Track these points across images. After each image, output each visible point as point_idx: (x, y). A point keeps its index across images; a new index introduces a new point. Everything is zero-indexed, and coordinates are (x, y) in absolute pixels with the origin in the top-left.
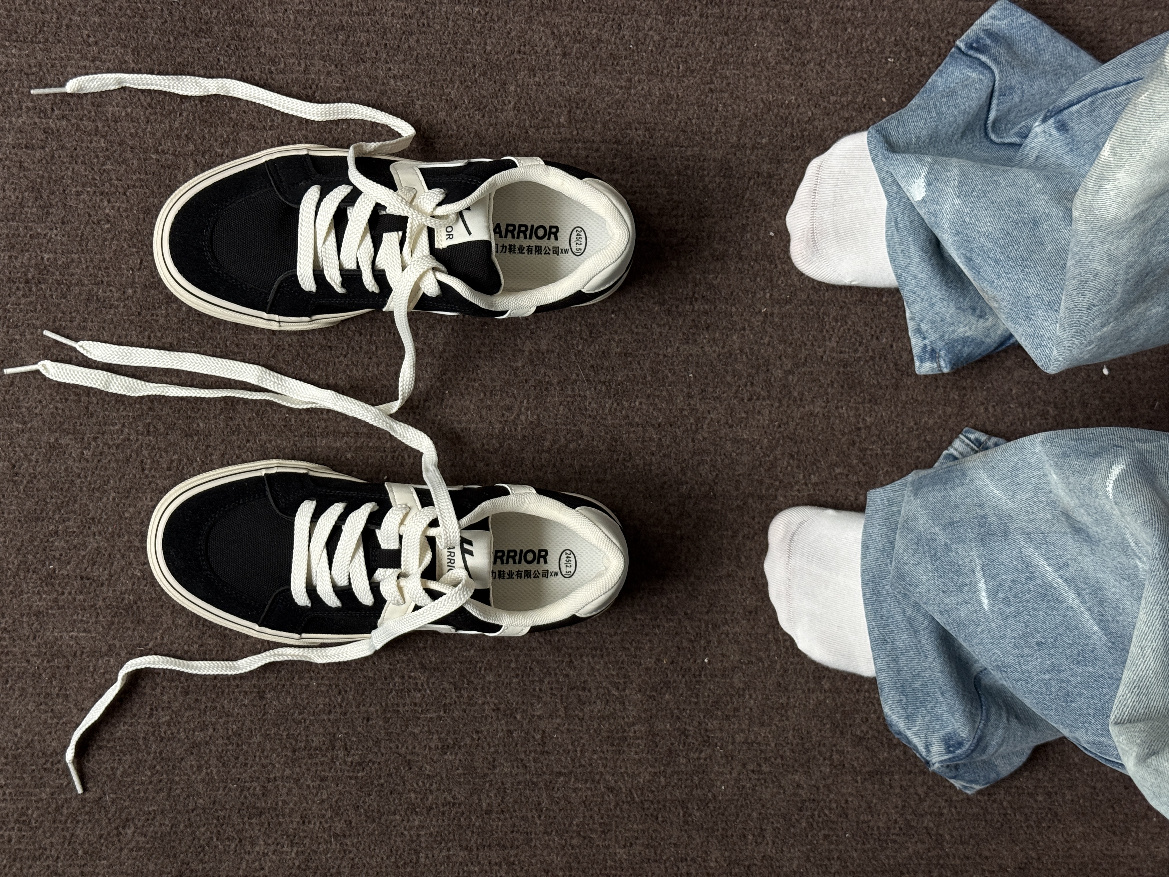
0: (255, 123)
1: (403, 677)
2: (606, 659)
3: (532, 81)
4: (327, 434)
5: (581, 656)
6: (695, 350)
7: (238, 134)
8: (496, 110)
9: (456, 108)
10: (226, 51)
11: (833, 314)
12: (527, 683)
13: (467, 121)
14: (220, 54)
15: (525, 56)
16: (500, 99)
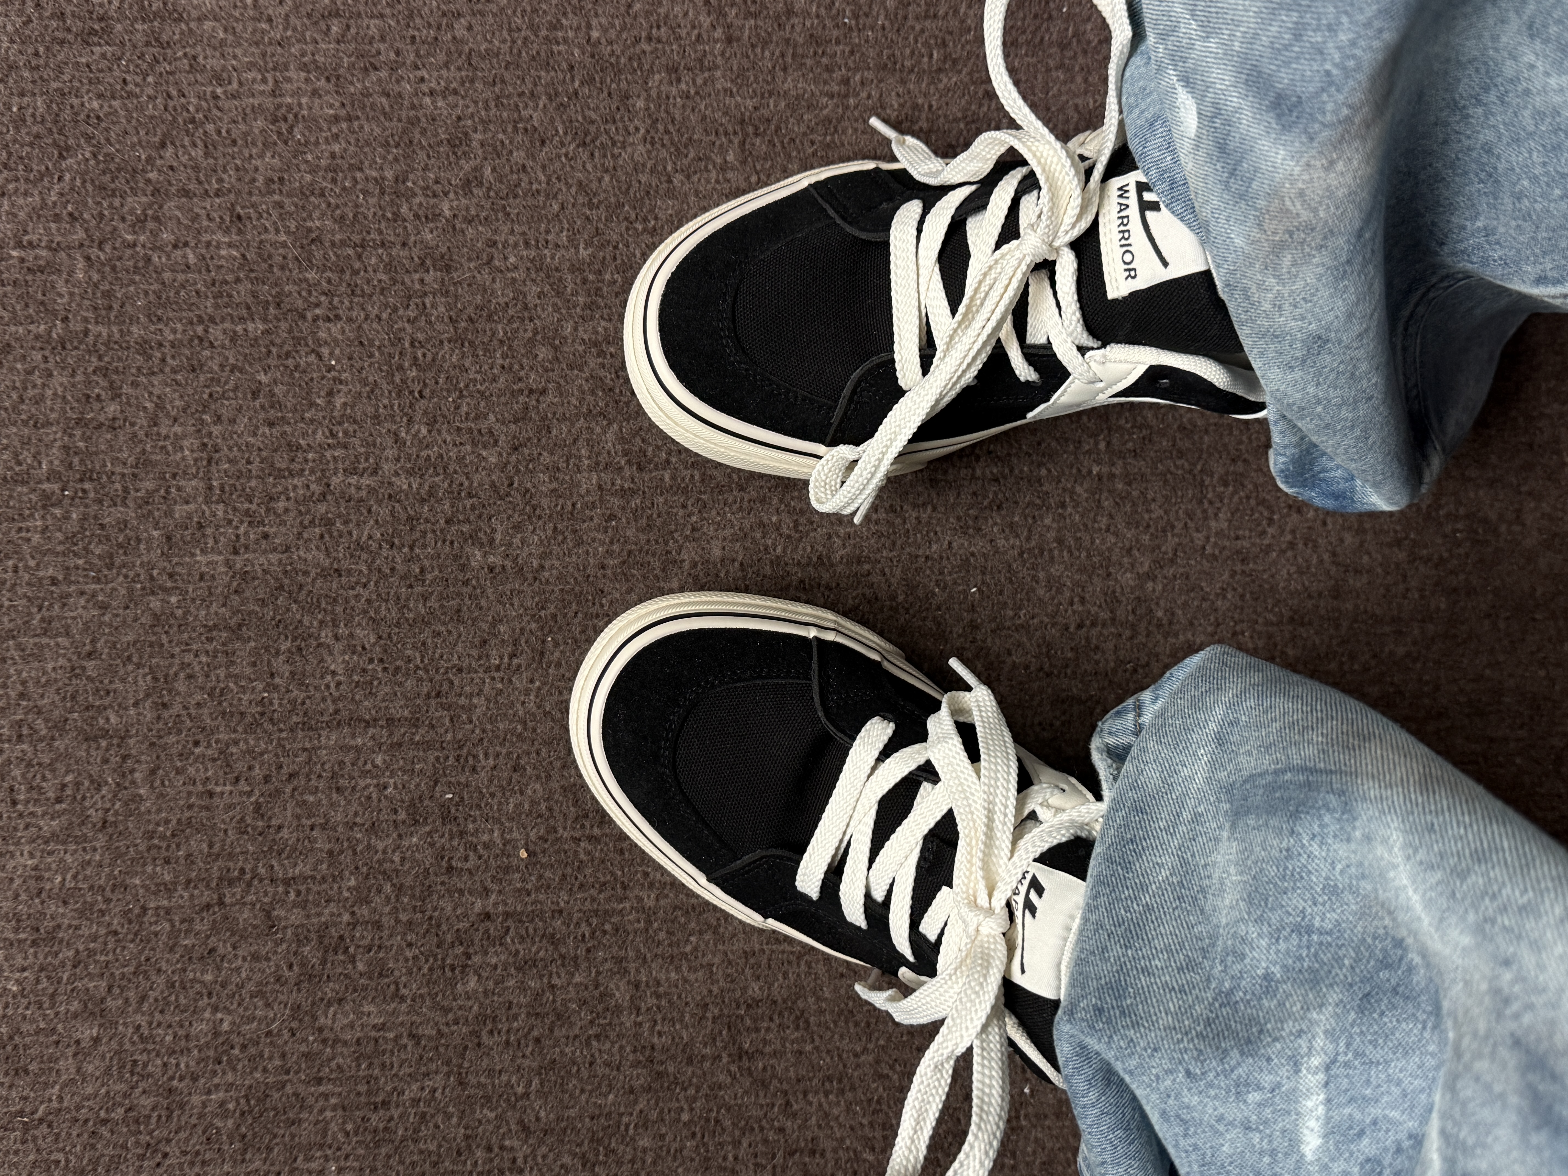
0: (192, 186)
1: (489, 1149)
2: (849, 1095)
3: (674, 91)
4: (339, 724)
5: (805, 1094)
6: (980, 545)
7: (161, 207)
8: (614, 144)
9: (543, 142)
10: (137, 66)
11: (1219, 470)
12: (711, 1148)
13: (564, 166)
14: (129, 72)
15: (660, 46)
16: (620, 125)
